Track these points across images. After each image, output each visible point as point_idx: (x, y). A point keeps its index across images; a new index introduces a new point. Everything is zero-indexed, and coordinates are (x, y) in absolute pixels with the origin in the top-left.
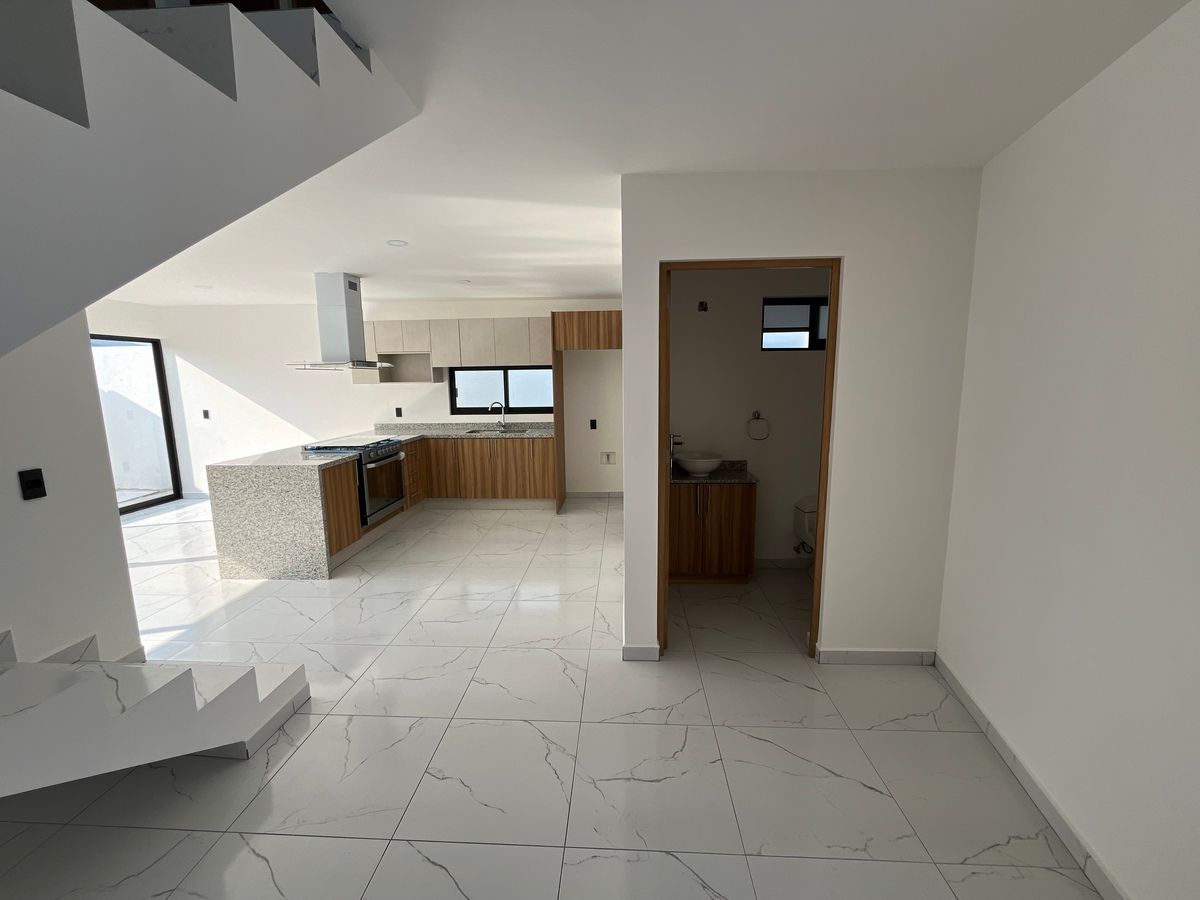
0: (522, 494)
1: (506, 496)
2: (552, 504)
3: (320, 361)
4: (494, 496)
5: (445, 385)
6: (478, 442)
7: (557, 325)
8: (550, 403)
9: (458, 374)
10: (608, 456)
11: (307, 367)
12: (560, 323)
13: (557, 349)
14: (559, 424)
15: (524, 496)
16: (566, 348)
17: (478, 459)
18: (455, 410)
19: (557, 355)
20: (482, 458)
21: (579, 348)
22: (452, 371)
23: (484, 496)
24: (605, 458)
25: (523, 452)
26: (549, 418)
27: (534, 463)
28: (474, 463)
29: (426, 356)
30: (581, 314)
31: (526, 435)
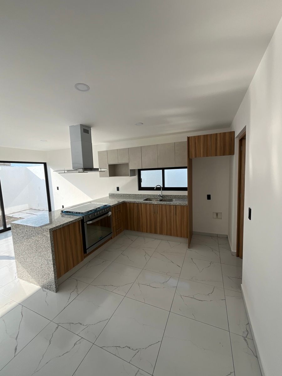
0: (170, 233)
1: (161, 233)
2: (186, 240)
3: (71, 169)
4: (156, 233)
5: (136, 177)
6: (148, 205)
7: (190, 144)
8: (186, 185)
9: (142, 172)
10: (217, 214)
11: (66, 172)
12: (192, 143)
13: (190, 157)
14: (190, 197)
15: (171, 235)
16: (196, 157)
17: (148, 214)
18: (140, 188)
19: (190, 161)
20: (150, 214)
21: (204, 156)
22: (139, 171)
23: (151, 232)
24: (215, 215)
25: (170, 212)
26: (185, 193)
27: (176, 218)
28: (146, 216)
29: (127, 165)
30: (205, 136)
31: (172, 203)
